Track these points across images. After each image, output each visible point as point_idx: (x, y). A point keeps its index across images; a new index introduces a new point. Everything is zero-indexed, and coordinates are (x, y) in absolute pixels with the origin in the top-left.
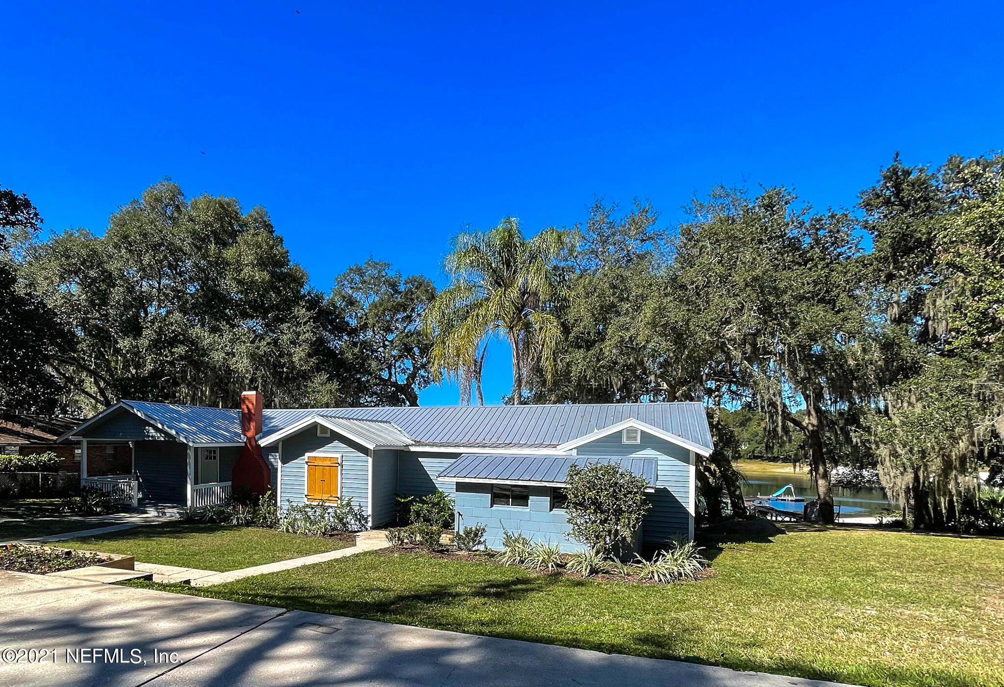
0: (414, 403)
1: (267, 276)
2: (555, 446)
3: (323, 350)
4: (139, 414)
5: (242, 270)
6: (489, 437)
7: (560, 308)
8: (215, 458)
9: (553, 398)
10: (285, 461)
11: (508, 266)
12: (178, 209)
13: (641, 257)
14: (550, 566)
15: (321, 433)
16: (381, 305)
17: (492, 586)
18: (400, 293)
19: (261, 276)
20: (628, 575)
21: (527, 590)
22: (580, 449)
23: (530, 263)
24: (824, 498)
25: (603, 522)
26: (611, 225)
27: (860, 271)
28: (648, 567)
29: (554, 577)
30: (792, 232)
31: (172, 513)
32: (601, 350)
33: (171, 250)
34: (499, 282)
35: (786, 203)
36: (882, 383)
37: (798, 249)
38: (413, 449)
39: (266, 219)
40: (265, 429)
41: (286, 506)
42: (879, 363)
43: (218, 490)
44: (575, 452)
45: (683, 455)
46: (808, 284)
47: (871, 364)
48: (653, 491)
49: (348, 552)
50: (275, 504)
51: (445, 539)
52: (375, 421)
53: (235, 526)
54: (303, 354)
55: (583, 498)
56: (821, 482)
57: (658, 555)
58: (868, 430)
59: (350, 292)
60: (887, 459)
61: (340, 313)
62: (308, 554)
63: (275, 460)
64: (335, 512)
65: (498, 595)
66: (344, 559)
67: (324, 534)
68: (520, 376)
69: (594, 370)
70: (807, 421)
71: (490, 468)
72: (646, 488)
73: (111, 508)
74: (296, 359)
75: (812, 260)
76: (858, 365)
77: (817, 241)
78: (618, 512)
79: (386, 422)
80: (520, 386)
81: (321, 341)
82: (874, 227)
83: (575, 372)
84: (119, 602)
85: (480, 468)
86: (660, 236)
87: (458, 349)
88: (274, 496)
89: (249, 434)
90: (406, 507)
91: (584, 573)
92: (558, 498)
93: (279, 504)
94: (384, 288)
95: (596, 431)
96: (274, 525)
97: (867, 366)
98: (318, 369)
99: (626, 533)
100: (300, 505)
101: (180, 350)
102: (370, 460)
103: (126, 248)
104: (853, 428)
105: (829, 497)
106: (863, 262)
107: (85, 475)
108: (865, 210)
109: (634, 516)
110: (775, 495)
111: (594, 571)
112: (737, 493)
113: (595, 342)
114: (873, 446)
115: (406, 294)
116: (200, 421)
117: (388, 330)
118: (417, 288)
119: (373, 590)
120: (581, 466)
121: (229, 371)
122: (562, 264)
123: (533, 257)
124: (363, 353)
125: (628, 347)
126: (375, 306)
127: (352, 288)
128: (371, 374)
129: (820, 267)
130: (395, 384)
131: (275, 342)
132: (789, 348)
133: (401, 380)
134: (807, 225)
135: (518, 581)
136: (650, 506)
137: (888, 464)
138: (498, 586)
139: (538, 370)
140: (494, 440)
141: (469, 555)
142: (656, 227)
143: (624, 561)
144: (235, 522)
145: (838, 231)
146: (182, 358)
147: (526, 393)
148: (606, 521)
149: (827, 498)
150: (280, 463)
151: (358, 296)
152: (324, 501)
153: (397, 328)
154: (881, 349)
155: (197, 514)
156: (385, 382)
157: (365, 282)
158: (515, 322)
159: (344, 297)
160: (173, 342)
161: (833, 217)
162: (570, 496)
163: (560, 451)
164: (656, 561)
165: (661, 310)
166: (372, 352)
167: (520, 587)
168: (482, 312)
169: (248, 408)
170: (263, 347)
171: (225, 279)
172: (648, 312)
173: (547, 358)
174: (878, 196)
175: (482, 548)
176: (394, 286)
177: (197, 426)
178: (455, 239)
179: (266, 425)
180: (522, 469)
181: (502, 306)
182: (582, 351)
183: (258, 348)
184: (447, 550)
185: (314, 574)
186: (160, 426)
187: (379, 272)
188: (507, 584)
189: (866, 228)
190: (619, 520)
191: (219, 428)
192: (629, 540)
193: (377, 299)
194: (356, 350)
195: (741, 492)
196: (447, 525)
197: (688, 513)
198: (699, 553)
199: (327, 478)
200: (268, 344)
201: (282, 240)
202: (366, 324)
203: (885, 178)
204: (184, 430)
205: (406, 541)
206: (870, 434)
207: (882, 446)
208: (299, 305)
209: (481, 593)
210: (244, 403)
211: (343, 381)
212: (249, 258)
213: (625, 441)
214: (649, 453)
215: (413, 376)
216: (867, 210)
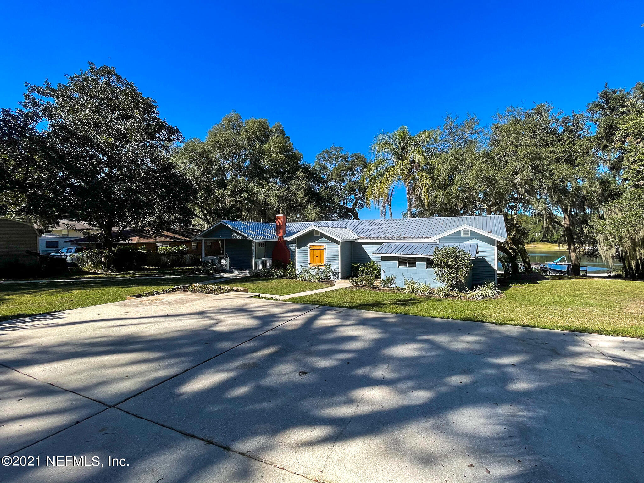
0: (356, 218)
1: (283, 157)
2: (428, 238)
3: (311, 192)
4: (230, 227)
5: (271, 155)
6: (396, 234)
7: (430, 170)
8: (263, 247)
9: (428, 214)
10: (299, 247)
11: (404, 149)
12: (239, 125)
13: (471, 142)
14: (426, 293)
15: (316, 234)
16: (339, 169)
17: (400, 301)
18: (348, 162)
19: (281, 157)
20: (462, 297)
21: (416, 303)
22: (441, 240)
23: (415, 147)
24: (575, 262)
25: (450, 273)
26: (456, 126)
27: (589, 144)
28: (471, 293)
29: (428, 298)
30: (553, 125)
31: (246, 273)
32: (451, 190)
33: (238, 147)
34: (400, 158)
35: (548, 111)
36: (600, 202)
37: (555, 134)
38: (359, 241)
39: (281, 128)
40: (287, 232)
41: (300, 268)
42: (599, 192)
43: (265, 262)
44: (438, 241)
45: (491, 242)
46: (560, 152)
47: (595, 192)
48: (474, 259)
49: (333, 288)
50: (295, 268)
51: (376, 283)
52: (340, 228)
53: (276, 278)
54: (301, 195)
55: (441, 262)
56: (573, 254)
57: (476, 288)
58: (592, 227)
59: (323, 162)
60: (603, 241)
61: (319, 174)
62: (314, 289)
63: (293, 247)
64: (324, 271)
65: (403, 304)
66: (331, 291)
67: (319, 281)
68: (410, 203)
69: (448, 200)
70: (564, 222)
71: (397, 249)
72: (470, 257)
73: (217, 271)
74: (298, 197)
75: (563, 139)
76: (588, 193)
77: (567, 129)
78: (458, 268)
79: (345, 228)
80: (411, 207)
81: (310, 188)
82: (597, 121)
83: (439, 200)
84: (255, 303)
85: (392, 250)
86: (480, 131)
87: (380, 191)
88: (294, 264)
89: (280, 235)
90: (357, 269)
91: (441, 296)
92: (429, 263)
93: (296, 268)
94: (340, 160)
95: (448, 231)
96: (295, 277)
97: (592, 194)
98: (309, 201)
99: (461, 278)
100: (307, 268)
101: (245, 195)
102: (339, 246)
103: (218, 147)
104: (585, 226)
105: (577, 261)
106: (590, 140)
107: (203, 256)
108: (590, 113)
109: (465, 270)
110: (555, 262)
111: (446, 295)
112: (527, 260)
113: (448, 185)
114: (595, 235)
115: (352, 163)
116: (257, 230)
117: (343, 181)
118: (357, 159)
119: (348, 302)
120: (440, 248)
121: (266, 204)
122: (431, 146)
123: (416, 145)
124: (330, 192)
125: (465, 188)
126: (336, 169)
127: (324, 160)
128: (335, 204)
129: (566, 143)
130: (346, 208)
131: (288, 189)
132: (548, 186)
133: (350, 205)
134: (561, 121)
135: (412, 299)
136: (472, 265)
137: (603, 244)
138: (402, 301)
139: (420, 200)
140: (398, 236)
141: (389, 290)
142: (479, 126)
143: (461, 291)
144: (276, 276)
145: (578, 123)
146: (245, 199)
147: (414, 211)
148: (452, 272)
149: (576, 262)
150: (296, 249)
151: (327, 164)
152: (318, 266)
153: (347, 180)
154: (600, 185)
155: (257, 273)
156: (342, 207)
157: (331, 157)
158: (408, 177)
159: (320, 165)
160: (241, 191)
161: (575, 116)
162: (435, 262)
163: (431, 241)
164: (475, 291)
165: (481, 171)
166: (335, 192)
167: (412, 301)
168: (391, 172)
169: (279, 222)
170: (283, 192)
171: (264, 159)
172: (474, 171)
173: (424, 195)
174: (597, 106)
175: (394, 286)
176: (345, 159)
177: (256, 232)
178: (377, 137)
179: (287, 230)
180: (413, 249)
181: (401, 169)
182: (441, 191)
183: (281, 193)
184: (378, 288)
185: (321, 297)
186: (240, 232)
187: (338, 152)
188: (406, 301)
189: (592, 121)
190: (458, 272)
191: (265, 232)
192: (463, 281)
193: (337, 165)
194: (328, 192)
195: (529, 260)
196: (377, 276)
197: (494, 269)
198: (498, 287)
199: (319, 255)
200: (285, 190)
201: (289, 138)
202: (332, 178)
203: (600, 96)
204: (250, 234)
205: (358, 284)
206: (593, 228)
207: (599, 235)
208: (299, 171)
209: (396, 303)
210: (277, 220)
211: (321, 207)
212: (275, 149)
213: (462, 235)
214: (474, 241)
215: (356, 203)
216: (592, 113)
